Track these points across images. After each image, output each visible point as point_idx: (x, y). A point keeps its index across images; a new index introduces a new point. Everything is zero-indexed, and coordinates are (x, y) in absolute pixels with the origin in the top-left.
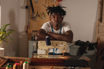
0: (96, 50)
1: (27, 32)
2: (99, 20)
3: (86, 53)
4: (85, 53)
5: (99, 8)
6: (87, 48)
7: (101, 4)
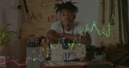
0: (104, 54)
1: (19, 37)
2: (101, 22)
3: (95, 58)
4: (93, 59)
5: (101, 9)
6: (95, 53)
7: (103, 4)
